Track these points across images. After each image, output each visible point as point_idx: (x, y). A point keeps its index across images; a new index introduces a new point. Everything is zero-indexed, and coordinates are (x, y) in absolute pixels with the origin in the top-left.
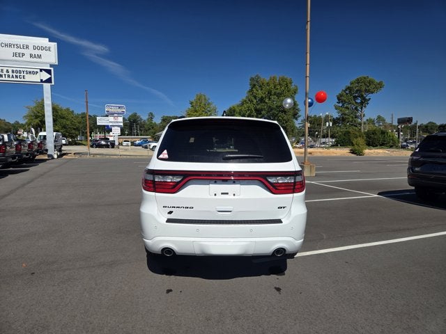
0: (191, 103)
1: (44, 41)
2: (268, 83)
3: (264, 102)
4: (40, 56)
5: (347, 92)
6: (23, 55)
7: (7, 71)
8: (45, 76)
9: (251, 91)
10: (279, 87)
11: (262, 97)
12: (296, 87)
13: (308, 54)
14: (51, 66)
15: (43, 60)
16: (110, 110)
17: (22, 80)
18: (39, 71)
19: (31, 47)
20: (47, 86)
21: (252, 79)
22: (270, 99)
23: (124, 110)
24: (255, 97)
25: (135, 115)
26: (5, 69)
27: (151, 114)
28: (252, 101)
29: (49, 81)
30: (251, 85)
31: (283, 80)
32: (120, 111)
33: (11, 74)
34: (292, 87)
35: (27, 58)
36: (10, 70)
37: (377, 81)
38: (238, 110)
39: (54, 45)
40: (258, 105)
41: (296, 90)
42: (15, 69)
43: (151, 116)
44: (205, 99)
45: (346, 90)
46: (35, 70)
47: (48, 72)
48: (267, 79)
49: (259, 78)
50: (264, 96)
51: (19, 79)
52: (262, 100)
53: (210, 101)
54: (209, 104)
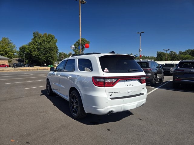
2: (43, 36)
3: (42, 45)
5: (77, 44)
9: (34, 39)
10: (48, 39)
11: (40, 42)
12: (56, 39)
13: (81, 28)
21: (34, 33)
22: (44, 43)
24: (37, 42)
28: (34, 44)
30: (34, 36)
31: (50, 35)
34: (55, 39)
37: (88, 41)
38: (27, 47)
40: (38, 46)
41: (57, 41)
44: (8, 41)
45: (76, 43)
48: (42, 35)
49: (38, 33)
50: (42, 42)
52: (40, 44)
53: (11, 42)
54: (10, 43)
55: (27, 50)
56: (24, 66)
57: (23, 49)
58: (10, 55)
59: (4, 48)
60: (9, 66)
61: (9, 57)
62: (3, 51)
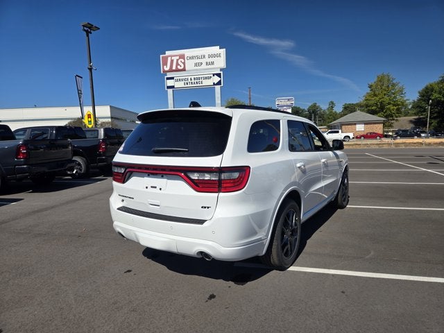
0: (370, 87)
1: (215, 49)
4: (213, 63)
6: (201, 64)
7: (191, 80)
8: (216, 79)
14: (221, 70)
15: (215, 65)
16: (280, 103)
17: (201, 85)
18: (212, 75)
19: (207, 56)
20: (218, 88)
23: (293, 102)
25: (315, 105)
26: (189, 78)
27: (332, 103)
29: (219, 83)
32: (289, 103)
33: (193, 81)
35: (204, 66)
36: (193, 77)
39: (223, 51)
42: (196, 77)
43: (332, 104)
44: (389, 80)
46: (209, 76)
47: (219, 75)
51: (198, 85)
53: (394, 82)
54: (394, 85)
55: (435, 95)
56: (419, 136)
57: (426, 94)
58: (389, 112)
59: (377, 99)
60: (386, 136)
61: (386, 117)
62: (376, 104)
